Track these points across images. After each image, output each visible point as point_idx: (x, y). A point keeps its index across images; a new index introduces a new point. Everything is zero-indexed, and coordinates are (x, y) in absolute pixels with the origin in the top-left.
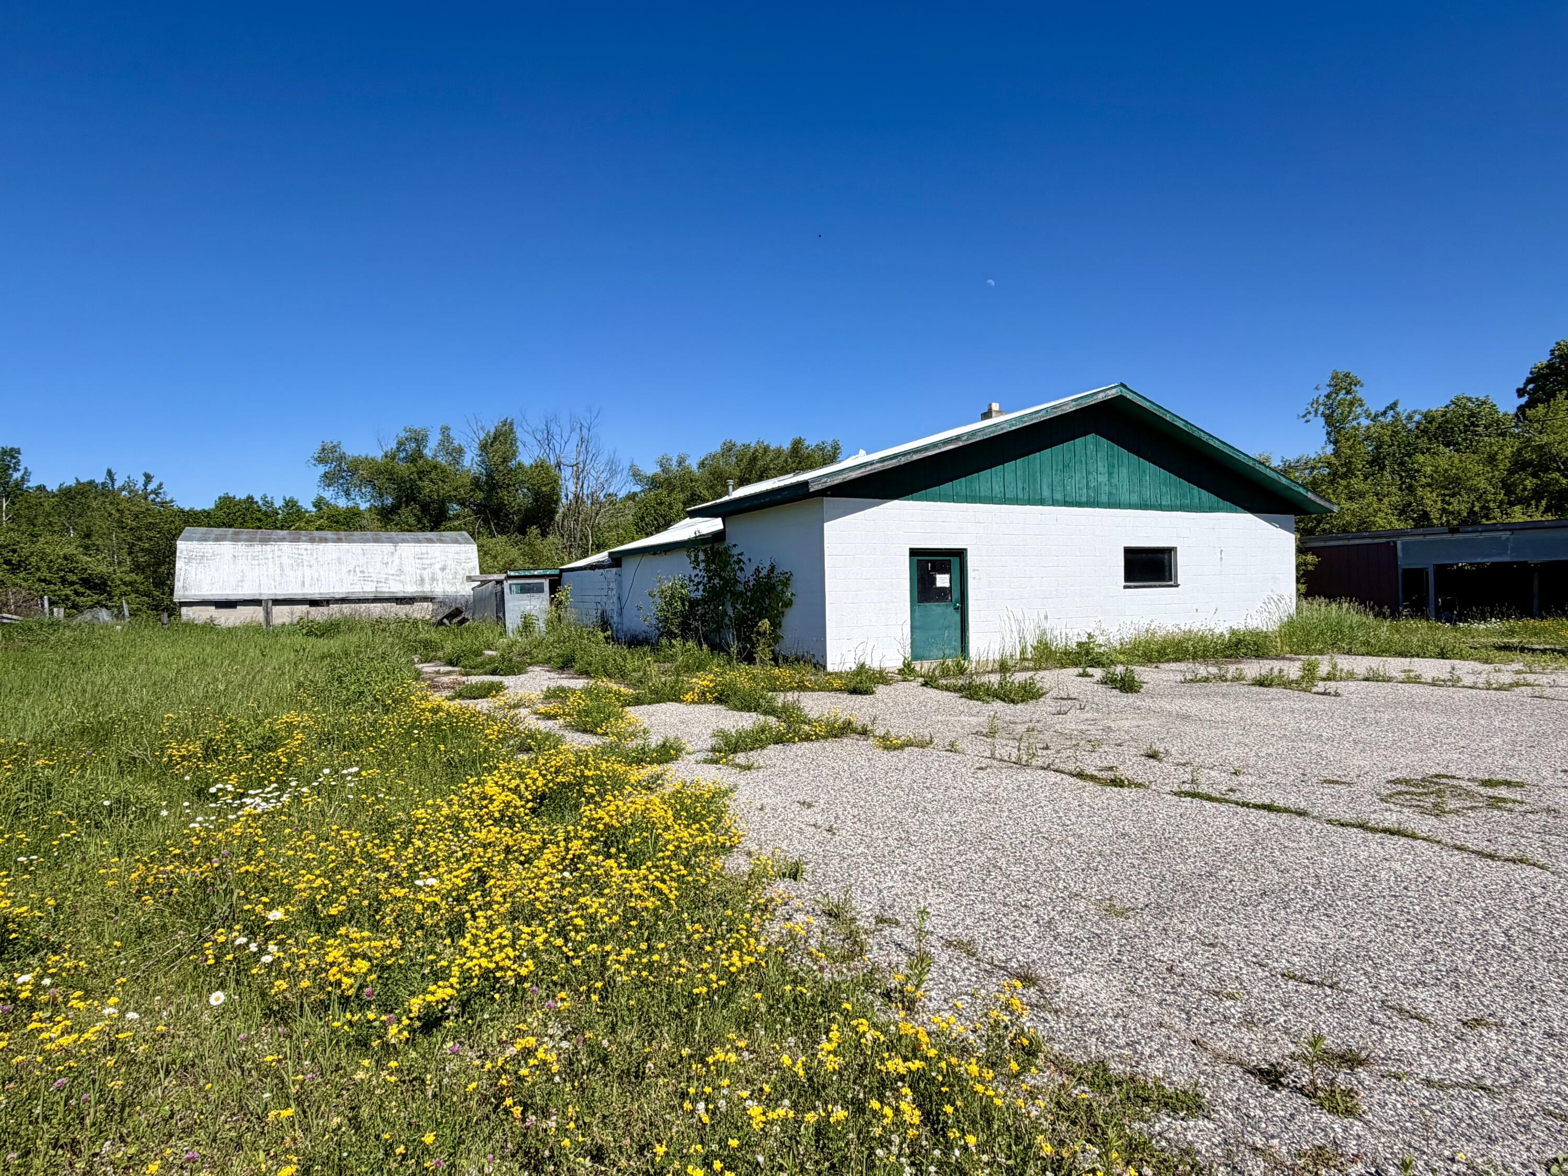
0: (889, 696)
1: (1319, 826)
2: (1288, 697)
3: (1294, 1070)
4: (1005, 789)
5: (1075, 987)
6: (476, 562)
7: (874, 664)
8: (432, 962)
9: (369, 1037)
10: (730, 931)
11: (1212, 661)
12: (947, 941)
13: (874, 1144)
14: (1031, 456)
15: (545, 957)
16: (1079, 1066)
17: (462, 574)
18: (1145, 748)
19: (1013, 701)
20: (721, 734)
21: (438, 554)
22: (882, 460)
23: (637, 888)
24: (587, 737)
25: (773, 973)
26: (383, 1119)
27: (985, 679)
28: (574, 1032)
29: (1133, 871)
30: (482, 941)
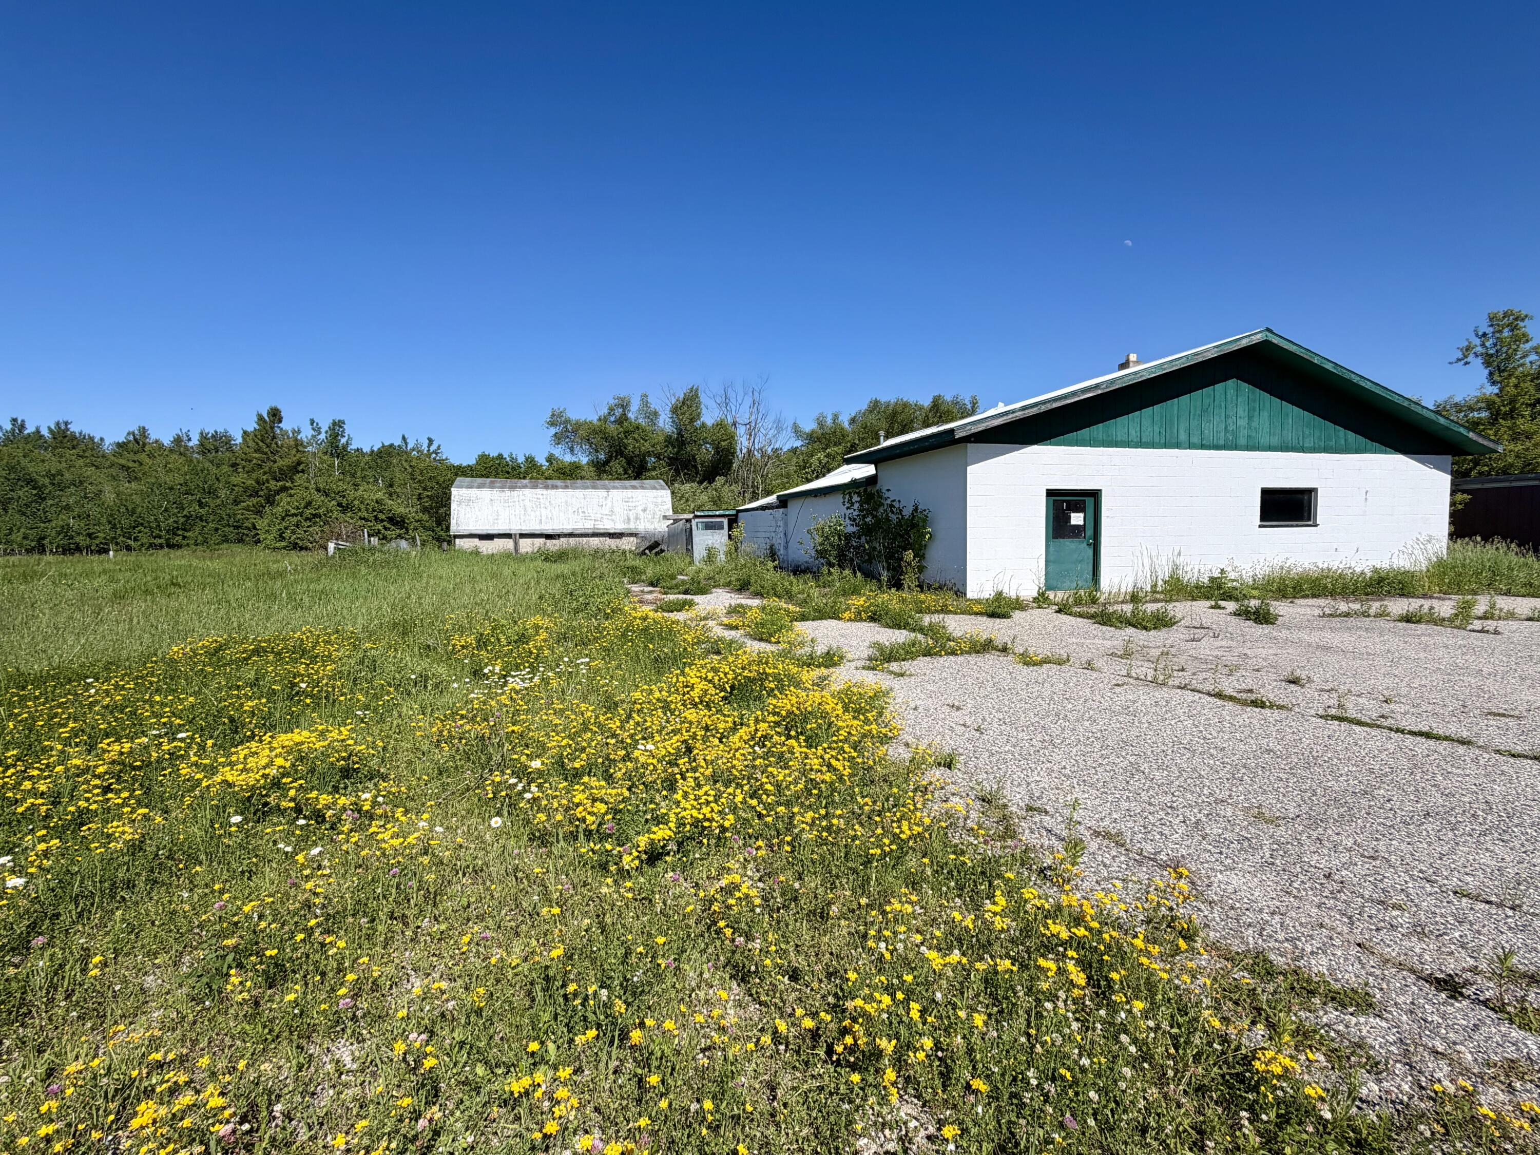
0: (1026, 621)
1: (1486, 756)
2: (1439, 633)
3: (1475, 983)
4: (1143, 704)
5: (1228, 883)
6: (670, 506)
7: (1011, 592)
8: (653, 810)
9: (607, 862)
10: (895, 806)
11: (1352, 598)
12: (1095, 831)
13: (1041, 997)
14: (1169, 402)
15: (741, 813)
16: (1238, 953)
17: (659, 514)
18: (1286, 674)
19: (1145, 628)
20: (877, 645)
21: (640, 498)
22: (1024, 408)
23: (815, 763)
24: (763, 645)
25: (937, 845)
26: (624, 926)
27: (1118, 607)
28: (769, 875)
29: (1281, 784)
30: (692, 797)
